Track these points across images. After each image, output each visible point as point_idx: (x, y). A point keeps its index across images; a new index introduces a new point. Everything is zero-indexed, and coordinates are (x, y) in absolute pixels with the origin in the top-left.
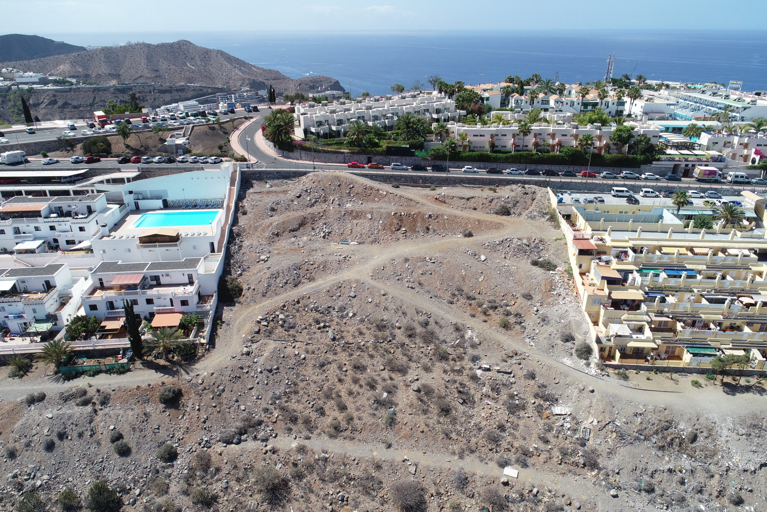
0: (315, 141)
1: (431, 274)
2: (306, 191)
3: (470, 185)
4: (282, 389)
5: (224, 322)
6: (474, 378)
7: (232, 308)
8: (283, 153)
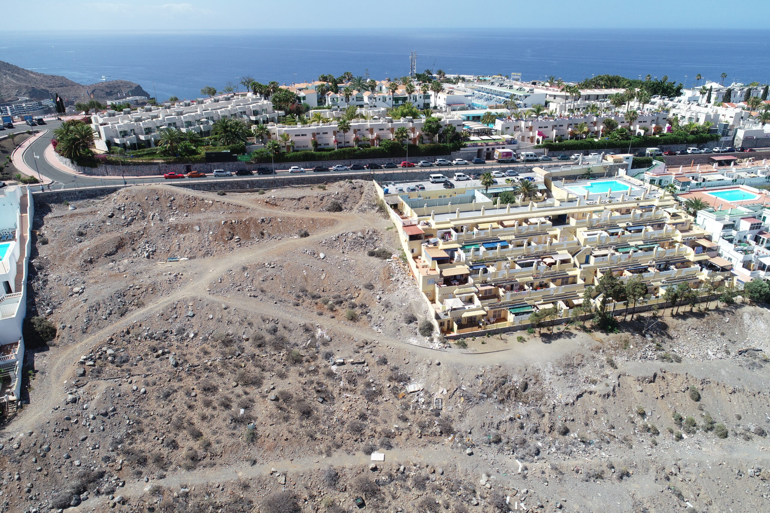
0: (121, 153)
1: (272, 279)
2: (119, 209)
3: (299, 185)
4: (123, 431)
5: (37, 371)
6: (330, 375)
7: (45, 353)
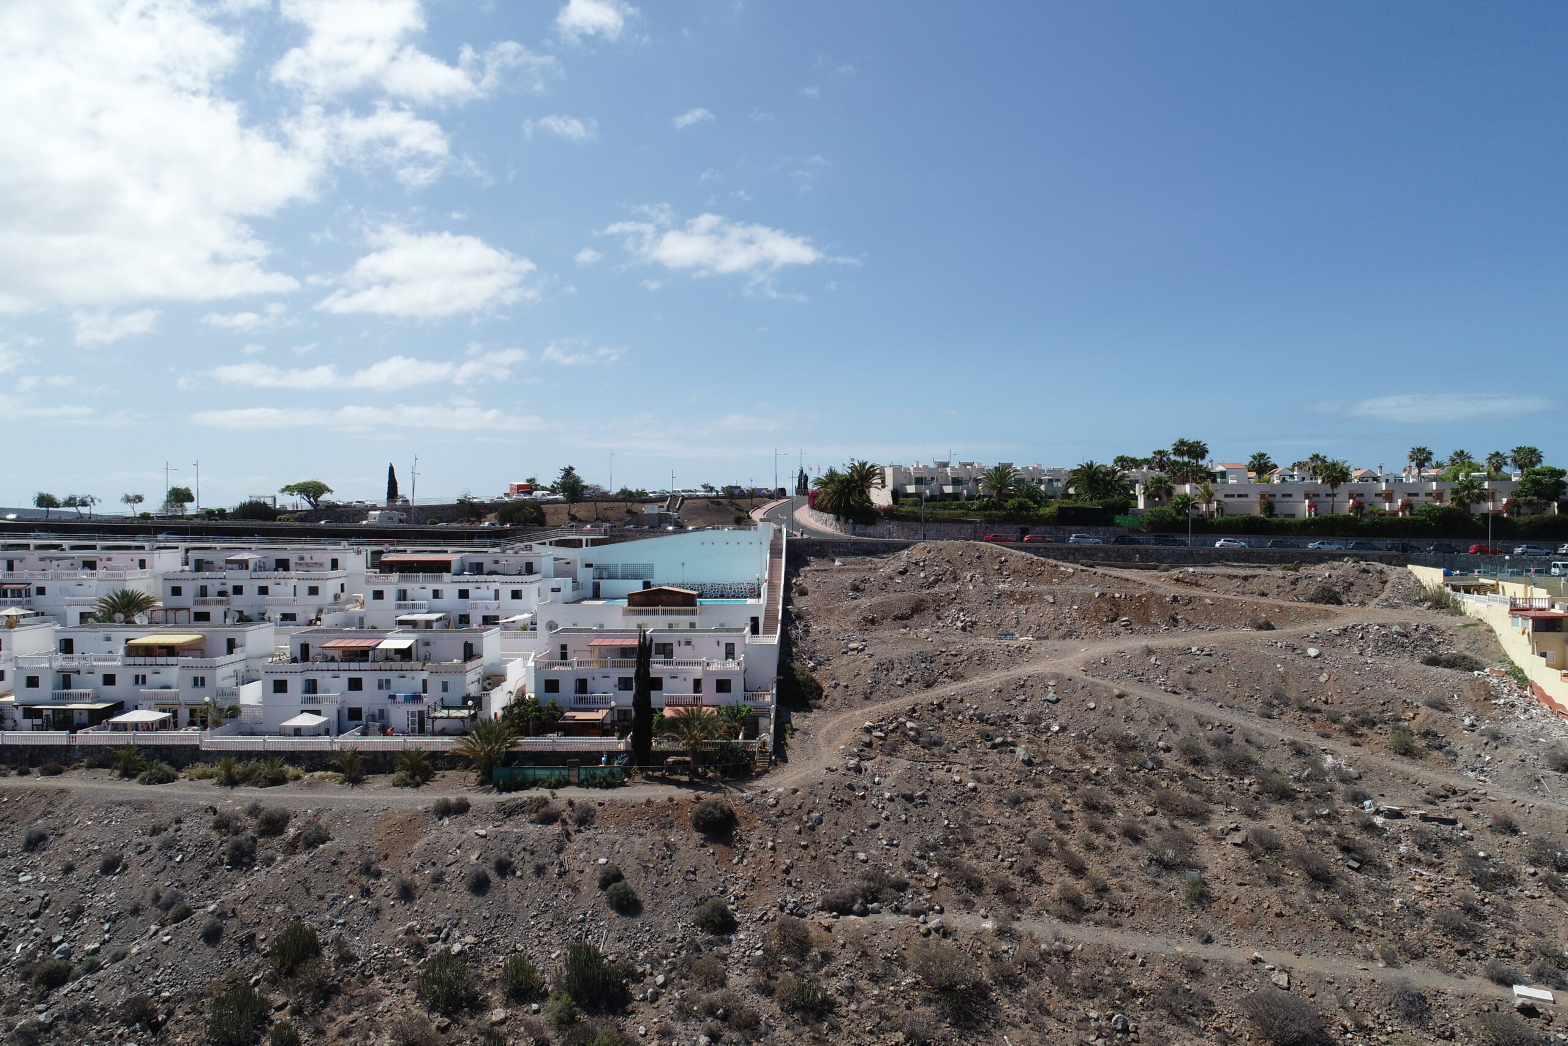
1: (1209, 672)
2: (917, 564)
3: (1242, 564)
4: (938, 834)
5: (796, 730)
6: (1370, 828)
7: (807, 714)
8: (854, 529)
